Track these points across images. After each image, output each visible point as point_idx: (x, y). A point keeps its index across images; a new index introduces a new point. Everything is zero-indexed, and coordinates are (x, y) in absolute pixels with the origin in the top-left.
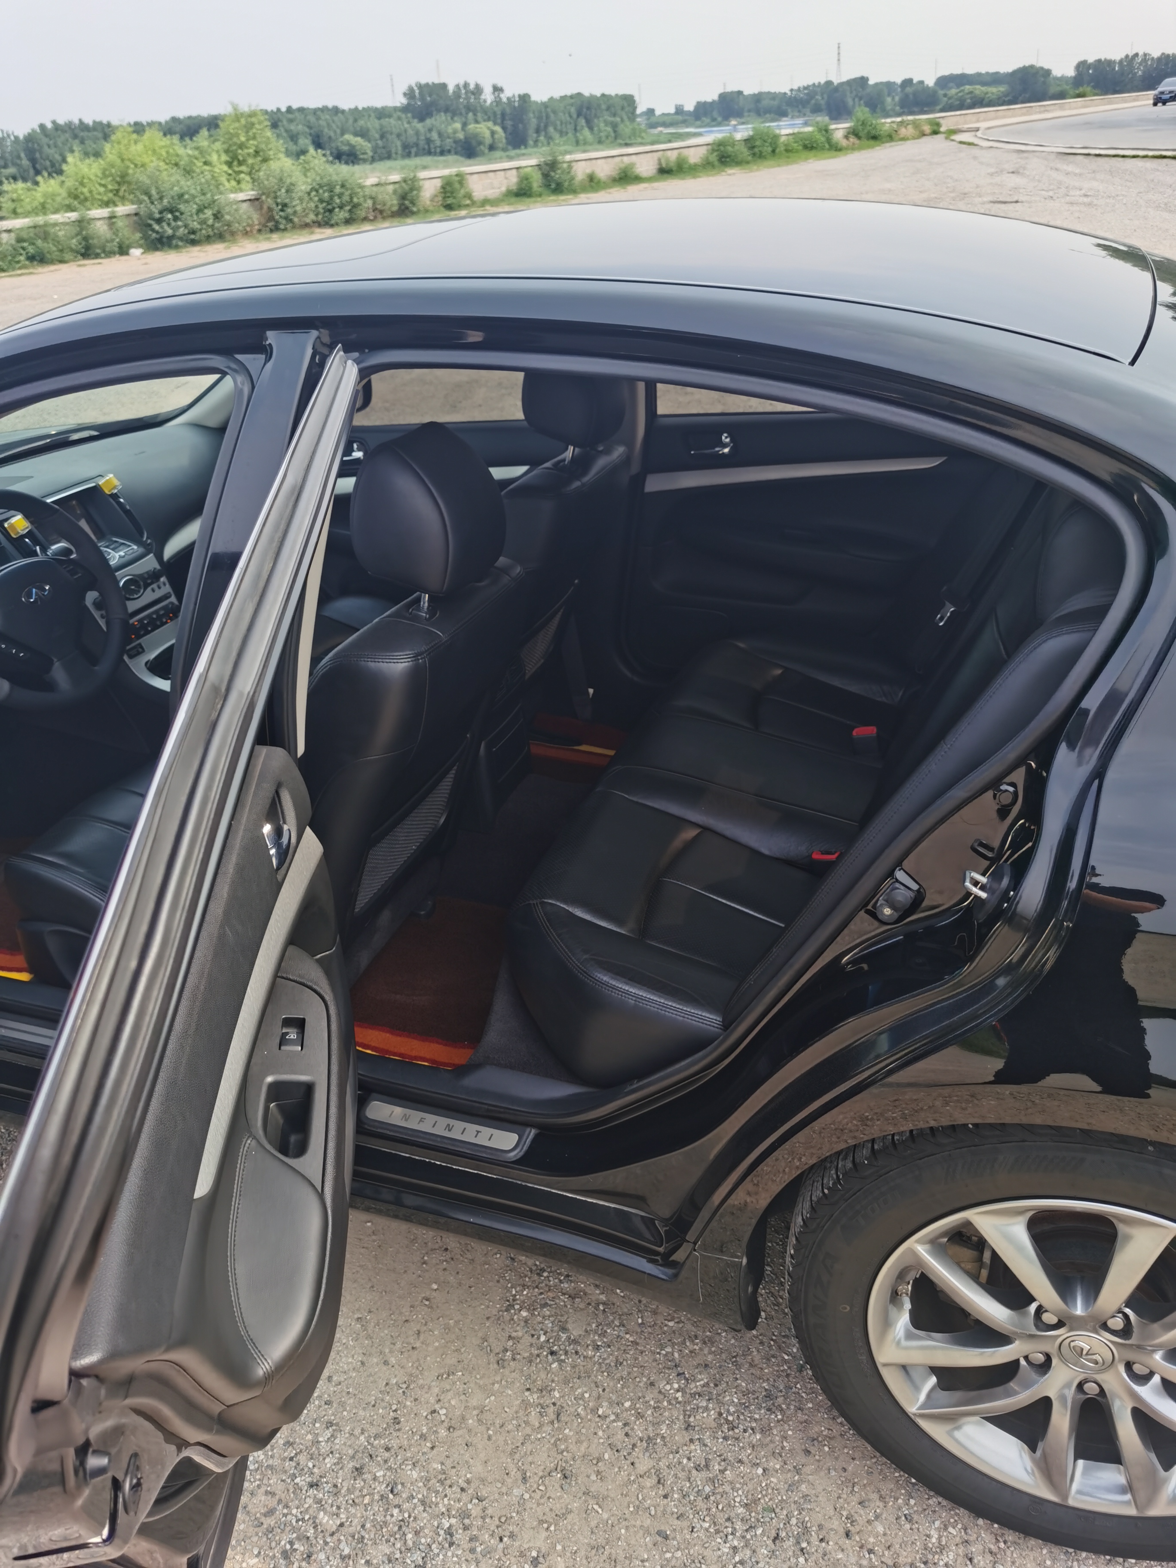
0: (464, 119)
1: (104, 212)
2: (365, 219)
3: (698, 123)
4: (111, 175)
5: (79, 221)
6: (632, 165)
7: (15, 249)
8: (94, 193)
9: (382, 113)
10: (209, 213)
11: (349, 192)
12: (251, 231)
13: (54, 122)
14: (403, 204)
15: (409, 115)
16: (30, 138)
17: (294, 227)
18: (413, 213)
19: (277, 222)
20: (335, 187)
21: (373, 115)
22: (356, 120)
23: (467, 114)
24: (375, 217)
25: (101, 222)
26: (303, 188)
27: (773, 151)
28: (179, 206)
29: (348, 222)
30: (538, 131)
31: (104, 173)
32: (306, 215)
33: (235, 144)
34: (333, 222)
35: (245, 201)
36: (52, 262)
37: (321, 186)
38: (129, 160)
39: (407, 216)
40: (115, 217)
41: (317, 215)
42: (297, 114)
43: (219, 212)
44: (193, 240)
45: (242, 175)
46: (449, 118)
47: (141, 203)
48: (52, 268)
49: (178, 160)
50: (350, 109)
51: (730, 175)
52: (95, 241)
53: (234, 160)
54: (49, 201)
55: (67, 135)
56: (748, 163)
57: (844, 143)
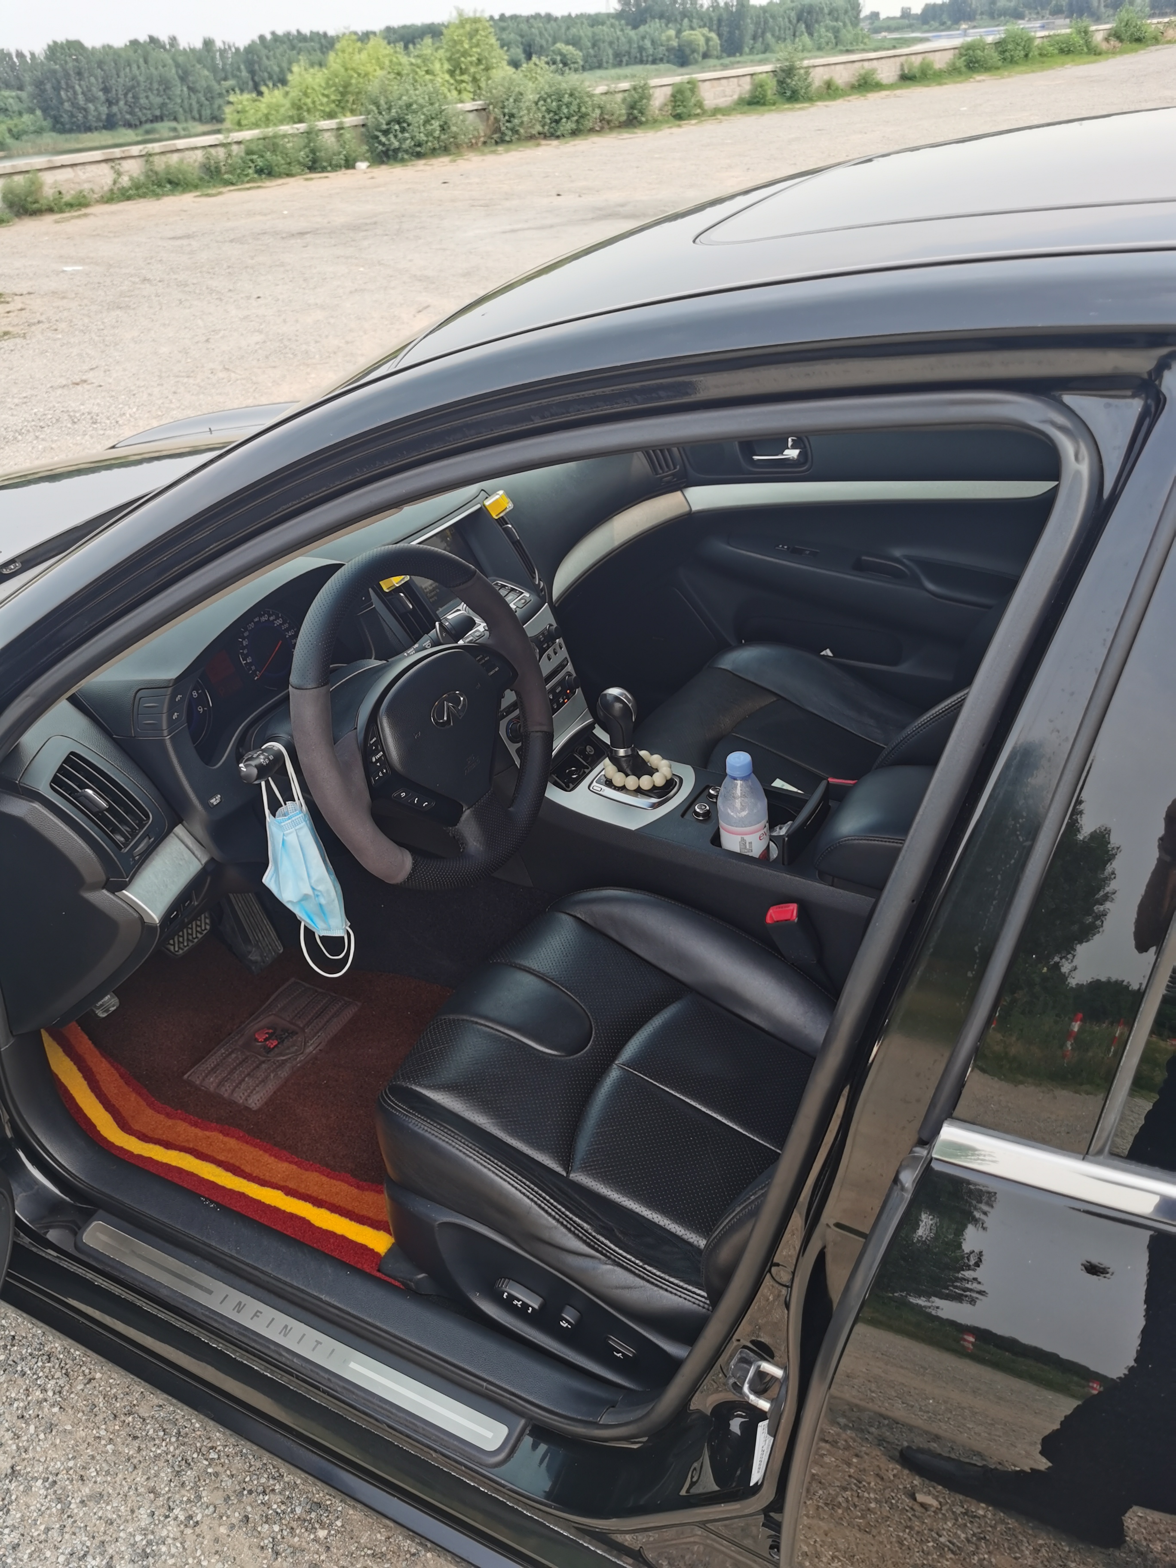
0: (679, 26)
1: (331, 124)
2: (592, 130)
3: (926, 27)
4: (335, 85)
5: (307, 133)
6: (873, 71)
7: (244, 162)
8: (318, 103)
9: (595, 20)
10: (436, 124)
11: (578, 100)
12: (476, 143)
13: (273, 33)
14: (631, 114)
15: (623, 22)
16: (250, 49)
17: (519, 139)
18: (641, 123)
19: (503, 134)
20: (563, 97)
21: (585, 22)
22: (568, 28)
23: (682, 20)
24: (602, 128)
25: (329, 134)
26: (531, 97)
27: (1026, 56)
28: (406, 117)
29: (575, 133)
30: (754, 38)
31: (327, 83)
32: (532, 127)
33: (458, 51)
34: (559, 133)
35: (472, 111)
36: (280, 176)
37: (550, 96)
38: (353, 69)
39: (635, 127)
40: (342, 128)
41: (543, 126)
42: (510, 22)
43: (446, 123)
44: (418, 153)
45: (464, 85)
46: (663, 25)
47: (369, 114)
48: (280, 181)
49: (400, 68)
50: (563, 17)
51: (979, 81)
52: (322, 154)
53: (456, 69)
54: (273, 112)
55: (285, 46)
56: (998, 68)
57: (1104, 46)
